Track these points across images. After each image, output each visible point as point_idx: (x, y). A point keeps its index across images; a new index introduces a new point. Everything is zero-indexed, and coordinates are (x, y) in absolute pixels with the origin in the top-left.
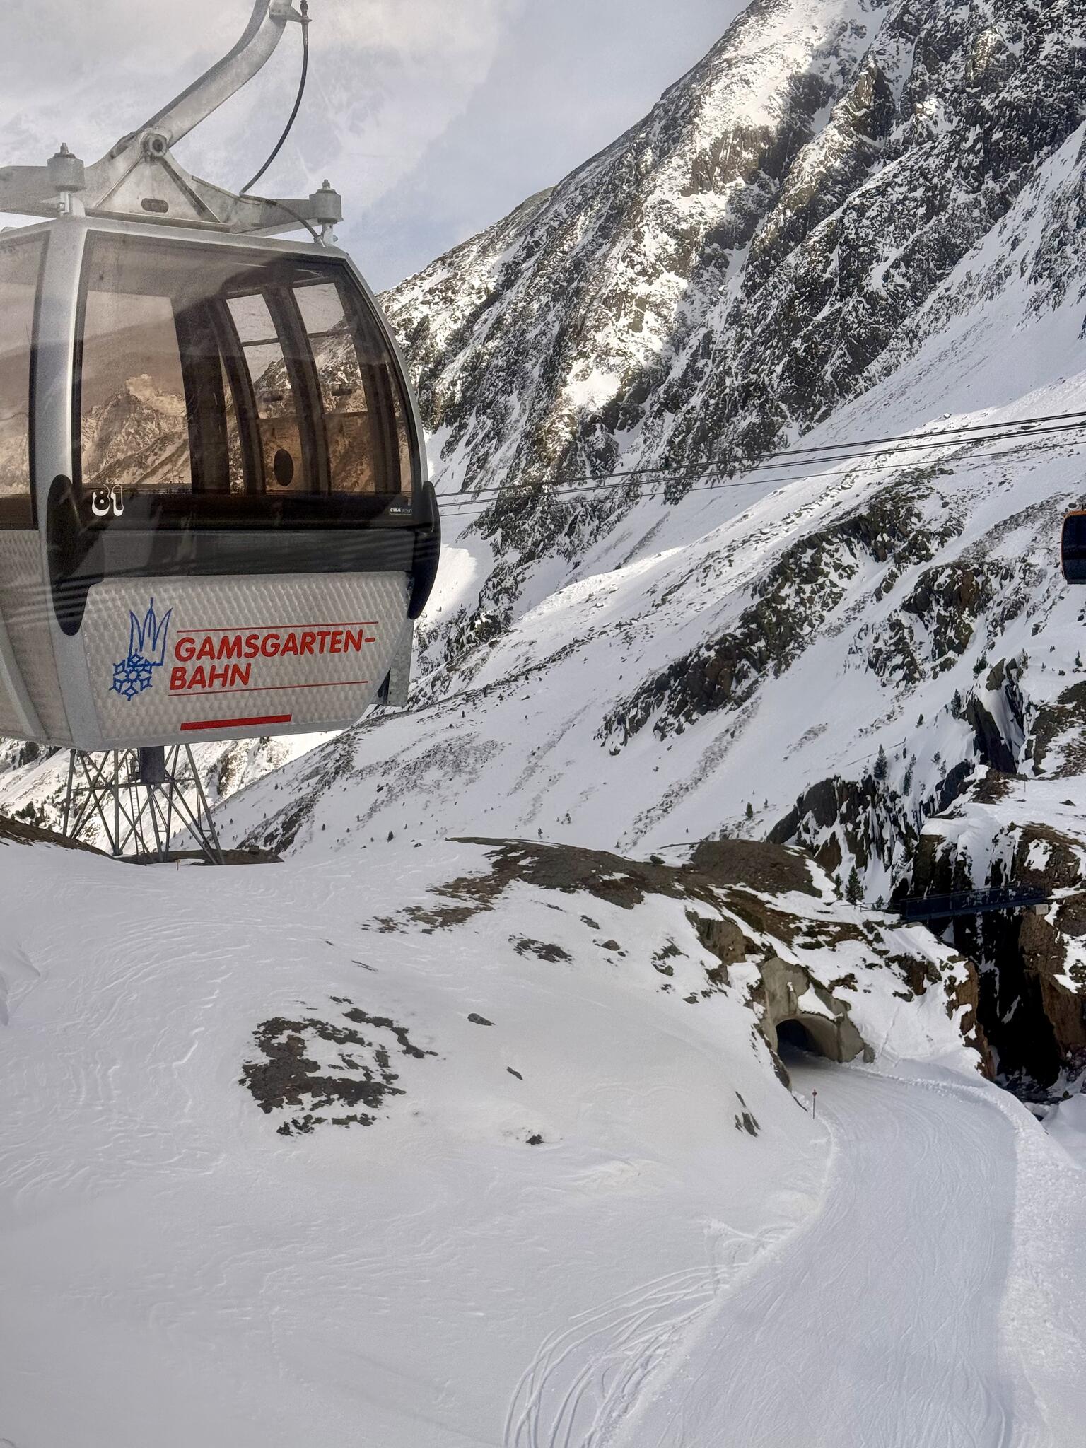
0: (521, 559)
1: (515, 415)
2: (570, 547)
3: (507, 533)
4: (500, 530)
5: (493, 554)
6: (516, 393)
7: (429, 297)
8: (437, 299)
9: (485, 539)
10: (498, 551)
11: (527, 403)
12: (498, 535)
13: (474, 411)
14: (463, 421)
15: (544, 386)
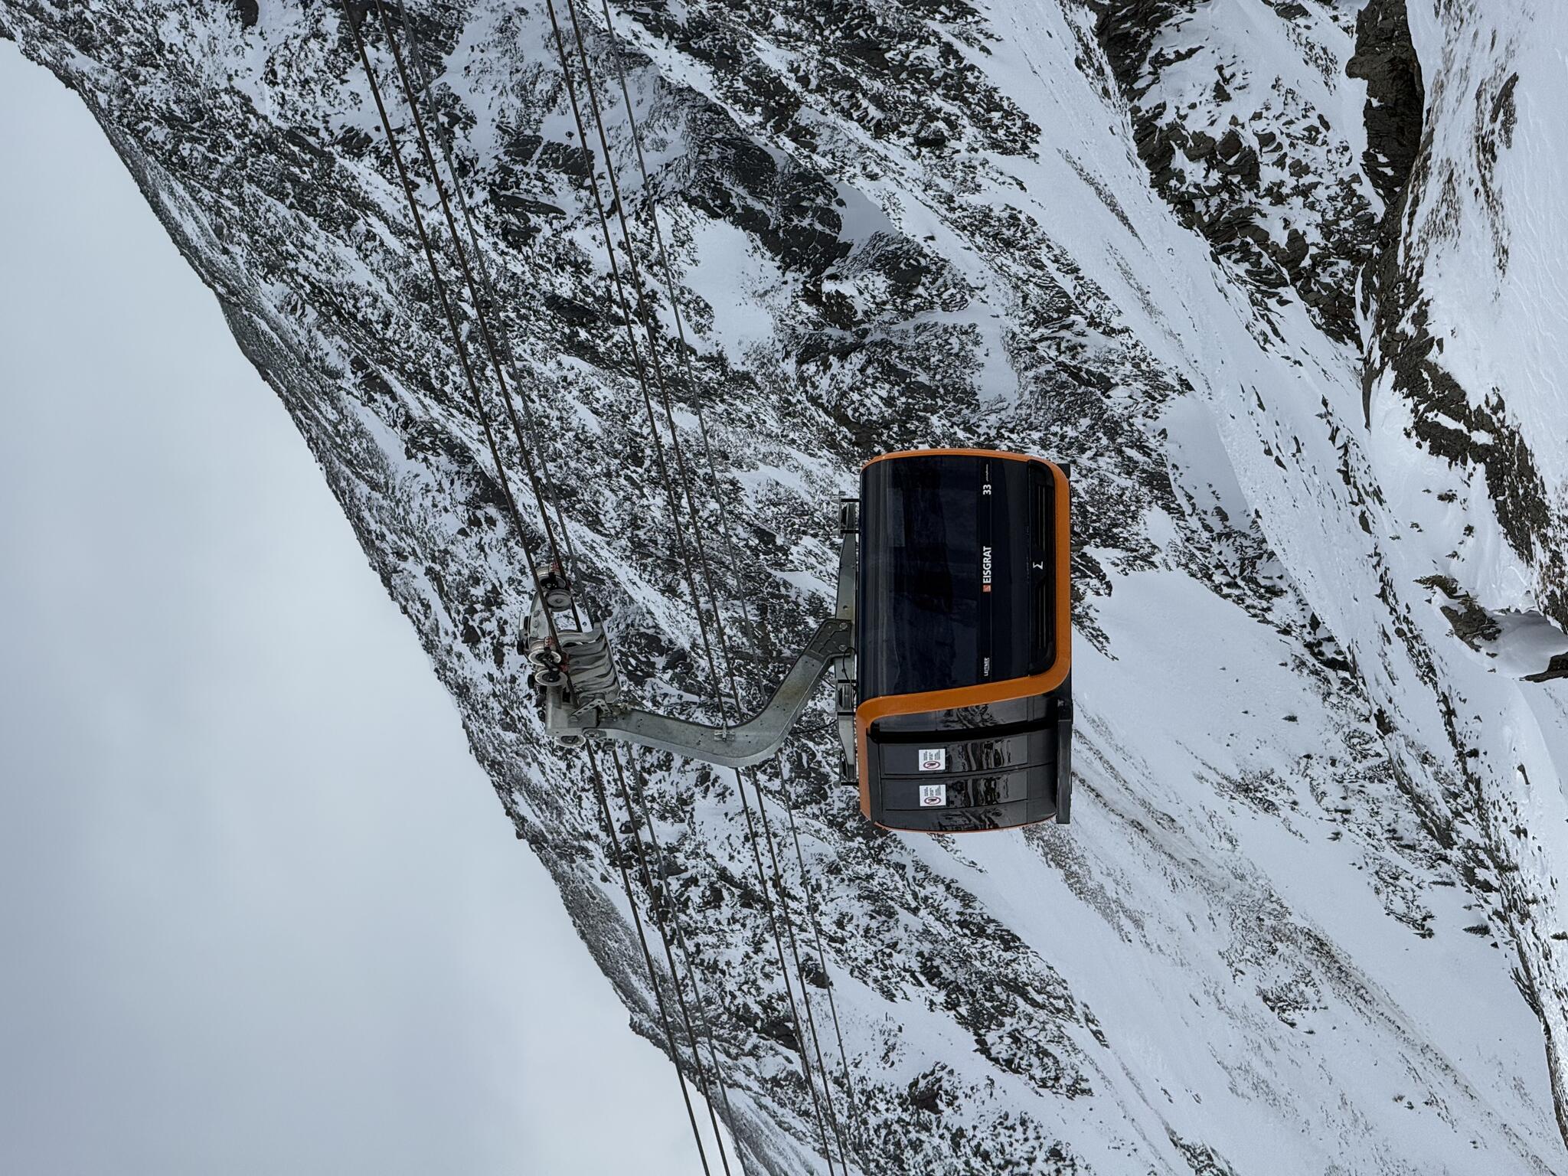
0: (1166, 508)
1: (793, 482)
2: (1139, 386)
3: (1096, 533)
4: (1089, 550)
5: (1149, 572)
6: (735, 473)
7: (485, 644)
8: (491, 626)
9: (1109, 586)
10: (1142, 558)
11: (763, 449)
12: (1103, 556)
13: (778, 574)
14: (804, 606)
15: (720, 408)
